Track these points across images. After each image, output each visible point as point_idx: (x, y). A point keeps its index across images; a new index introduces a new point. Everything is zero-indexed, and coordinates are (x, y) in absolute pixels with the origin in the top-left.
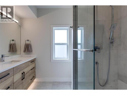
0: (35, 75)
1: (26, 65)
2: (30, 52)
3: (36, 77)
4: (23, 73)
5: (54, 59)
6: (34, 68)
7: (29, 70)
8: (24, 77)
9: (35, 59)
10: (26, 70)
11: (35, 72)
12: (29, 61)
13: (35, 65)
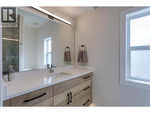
0: (92, 98)
1: (76, 81)
2: (84, 62)
3: (93, 101)
4: (69, 93)
5: (127, 79)
6: (89, 87)
7: (79, 91)
8: (70, 100)
9: (91, 73)
10: (74, 90)
11: (91, 93)
12: (81, 77)
13: (92, 83)
